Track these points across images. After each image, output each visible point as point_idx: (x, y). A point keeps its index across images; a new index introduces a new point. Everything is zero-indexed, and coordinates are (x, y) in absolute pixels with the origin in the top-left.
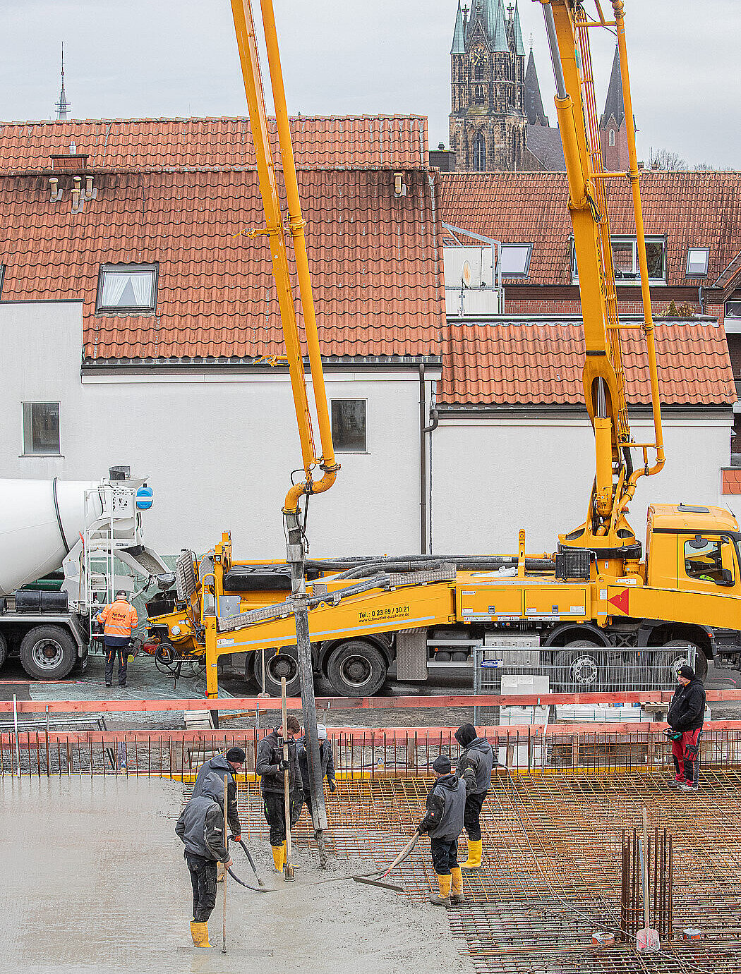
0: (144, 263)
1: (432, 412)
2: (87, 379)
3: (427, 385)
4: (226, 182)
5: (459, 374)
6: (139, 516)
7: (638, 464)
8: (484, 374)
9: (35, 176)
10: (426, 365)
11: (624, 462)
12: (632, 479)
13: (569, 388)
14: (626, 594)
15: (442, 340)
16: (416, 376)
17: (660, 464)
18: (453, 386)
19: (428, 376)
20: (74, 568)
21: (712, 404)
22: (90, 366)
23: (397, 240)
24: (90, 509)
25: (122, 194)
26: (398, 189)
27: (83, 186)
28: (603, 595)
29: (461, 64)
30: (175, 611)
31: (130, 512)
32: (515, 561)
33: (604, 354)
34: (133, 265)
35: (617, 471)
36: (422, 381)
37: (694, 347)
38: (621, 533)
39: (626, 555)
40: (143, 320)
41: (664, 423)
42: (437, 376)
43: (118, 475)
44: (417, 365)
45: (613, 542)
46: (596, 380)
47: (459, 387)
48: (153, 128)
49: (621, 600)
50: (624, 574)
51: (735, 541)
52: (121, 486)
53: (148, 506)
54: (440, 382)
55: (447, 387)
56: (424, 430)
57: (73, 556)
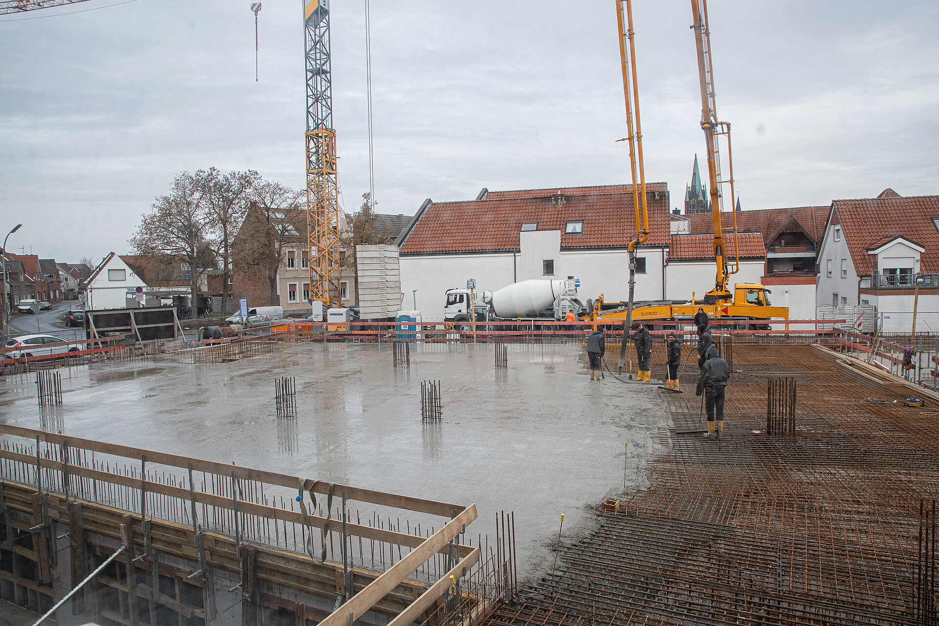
0: (579, 220)
1: (666, 261)
2: (562, 253)
3: (665, 253)
4: (604, 197)
5: (675, 250)
6: (576, 289)
7: (730, 270)
8: (683, 250)
9: (547, 198)
10: (664, 246)
11: (725, 270)
12: (728, 275)
13: (710, 253)
14: (727, 308)
15: (670, 239)
16: (661, 250)
17: (737, 270)
18: (673, 253)
19: (665, 250)
20: (557, 305)
21: (757, 257)
22: (563, 249)
23: (656, 212)
24: (562, 287)
25: (573, 202)
26: (656, 197)
27: (561, 200)
28: (719, 309)
29: (688, 204)
30: (586, 316)
31: (573, 288)
32: (691, 301)
33: (720, 238)
34: (576, 221)
35: (723, 273)
36: (663, 251)
37: (752, 240)
38: (726, 291)
39: (727, 297)
40: (578, 236)
41: (739, 263)
42: (668, 250)
43: (570, 278)
44: (661, 246)
45: (723, 293)
46: (717, 246)
47: (675, 254)
48: (583, 189)
49: (725, 310)
50: (726, 303)
51: (764, 292)
52: (571, 281)
53: (579, 286)
54: (669, 252)
55: (671, 254)
56: (664, 266)
57: (556, 302)
